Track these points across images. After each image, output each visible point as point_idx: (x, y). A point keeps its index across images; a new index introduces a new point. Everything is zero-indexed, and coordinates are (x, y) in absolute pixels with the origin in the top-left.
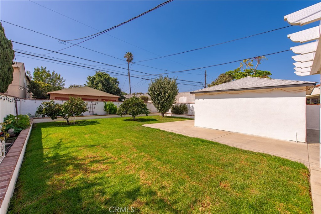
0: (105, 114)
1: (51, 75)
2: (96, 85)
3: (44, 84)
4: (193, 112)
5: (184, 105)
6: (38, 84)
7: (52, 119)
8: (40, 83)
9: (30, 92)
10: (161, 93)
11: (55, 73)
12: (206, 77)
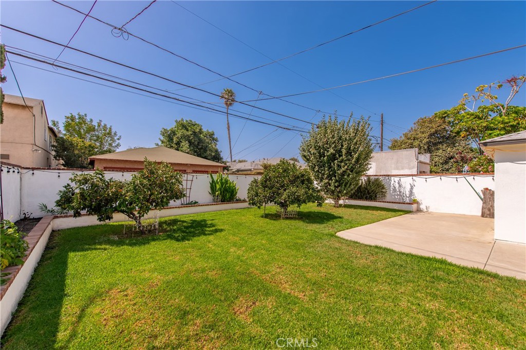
0: (212, 200)
1: (96, 127)
2: (176, 144)
3: (83, 141)
4: (400, 195)
5: (377, 180)
6: (72, 142)
7: (100, 220)
8: (76, 139)
9: (58, 158)
10: (339, 152)
11: (103, 124)
12: (382, 125)
